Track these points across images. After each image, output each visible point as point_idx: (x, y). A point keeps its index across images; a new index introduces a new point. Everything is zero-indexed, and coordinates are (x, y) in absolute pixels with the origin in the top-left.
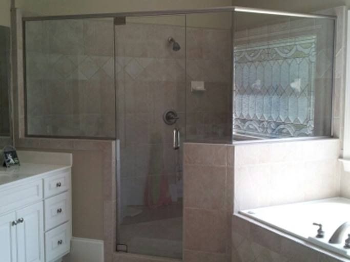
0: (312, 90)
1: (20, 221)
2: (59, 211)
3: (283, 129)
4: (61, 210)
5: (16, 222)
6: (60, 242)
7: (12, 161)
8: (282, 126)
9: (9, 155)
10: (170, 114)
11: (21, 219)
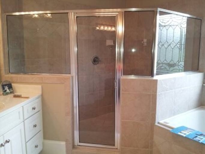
0: (183, 44)
1: (7, 142)
2: (35, 126)
3: (162, 66)
4: (36, 125)
5: (4, 144)
6: (36, 147)
7: (8, 91)
8: (161, 65)
9: (6, 87)
10: (96, 58)
11: (8, 141)
